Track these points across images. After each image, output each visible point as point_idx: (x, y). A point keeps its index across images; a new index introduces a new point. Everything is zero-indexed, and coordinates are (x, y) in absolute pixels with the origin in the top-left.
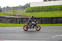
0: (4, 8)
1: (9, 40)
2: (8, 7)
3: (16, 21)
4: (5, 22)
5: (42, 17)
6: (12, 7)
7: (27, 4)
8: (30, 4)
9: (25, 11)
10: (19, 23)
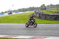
0: (48, 6)
1: (51, 36)
2: (51, 5)
4: (49, 19)
6: (55, 5)
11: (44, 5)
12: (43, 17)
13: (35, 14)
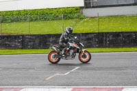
5: (24, 33)
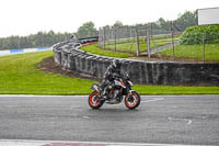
0: (106, 29)
2: (118, 26)
3: (147, 76)
6: (133, 27)
7: (188, 13)
8: (196, 12)
9: (178, 39)
10: (160, 83)
11: (90, 25)
12: (86, 70)
13: (56, 60)
